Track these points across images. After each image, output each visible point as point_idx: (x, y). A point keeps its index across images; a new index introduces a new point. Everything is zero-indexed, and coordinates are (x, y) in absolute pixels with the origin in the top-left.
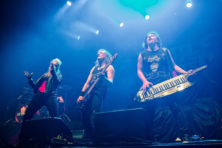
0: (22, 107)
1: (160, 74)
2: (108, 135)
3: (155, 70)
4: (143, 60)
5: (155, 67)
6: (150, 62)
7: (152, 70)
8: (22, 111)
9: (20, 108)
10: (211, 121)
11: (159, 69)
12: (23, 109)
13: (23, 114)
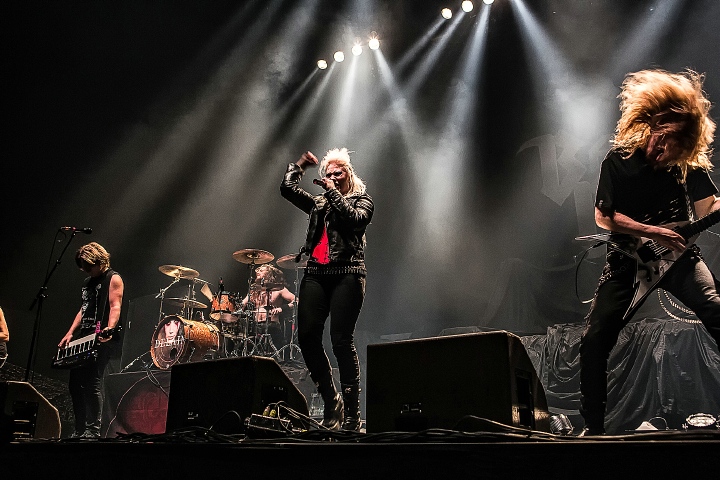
2: (406, 408)
8: (168, 334)
12: (172, 328)
13: (171, 342)
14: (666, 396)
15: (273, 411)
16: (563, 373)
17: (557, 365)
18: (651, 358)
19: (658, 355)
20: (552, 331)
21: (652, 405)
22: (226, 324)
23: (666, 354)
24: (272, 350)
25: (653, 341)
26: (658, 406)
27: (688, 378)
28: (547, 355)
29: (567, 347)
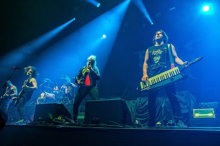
0: (42, 93)
1: (161, 64)
2: (94, 118)
3: (157, 62)
4: (149, 53)
5: (157, 59)
6: (154, 55)
7: (155, 61)
8: (41, 96)
9: (40, 93)
10: (187, 110)
11: (160, 61)
12: (43, 94)
13: (42, 98)
14: (164, 116)
15: (61, 117)
16: (140, 109)
17: (139, 107)
18: (161, 106)
19: (163, 106)
20: (138, 99)
21: (161, 118)
22: (57, 94)
23: (165, 106)
24: (68, 101)
25: (162, 102)
26: (162, 118)
27: (170, 112)
28: (136, 105)
29: (141, 103)
